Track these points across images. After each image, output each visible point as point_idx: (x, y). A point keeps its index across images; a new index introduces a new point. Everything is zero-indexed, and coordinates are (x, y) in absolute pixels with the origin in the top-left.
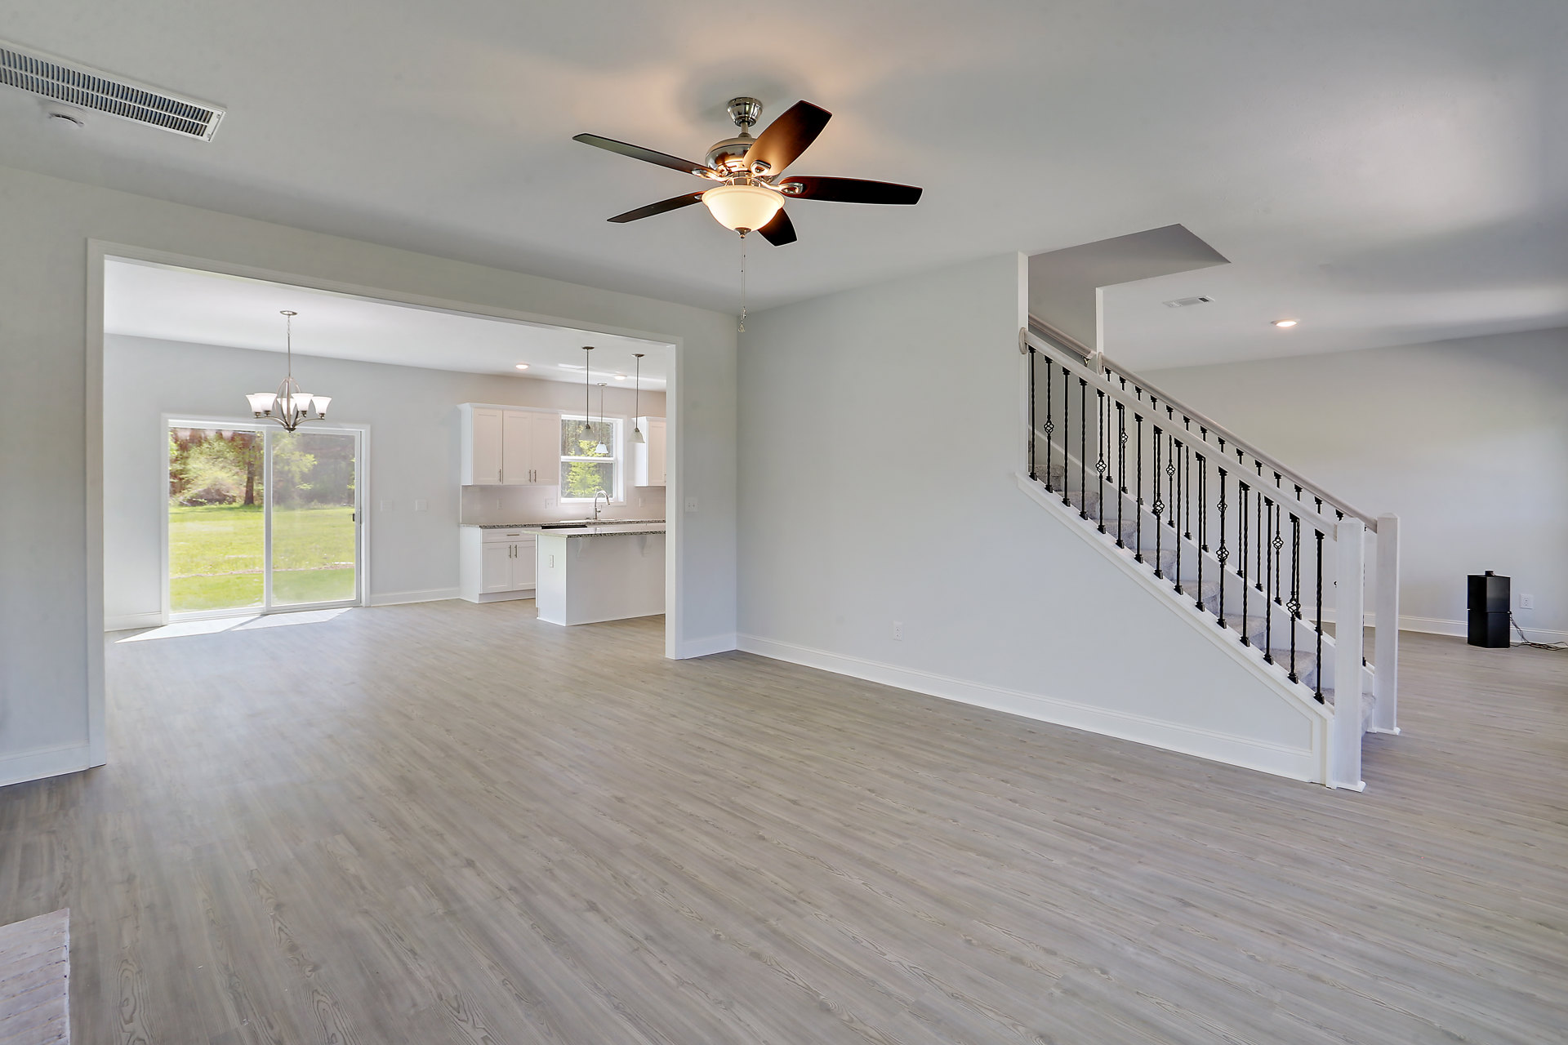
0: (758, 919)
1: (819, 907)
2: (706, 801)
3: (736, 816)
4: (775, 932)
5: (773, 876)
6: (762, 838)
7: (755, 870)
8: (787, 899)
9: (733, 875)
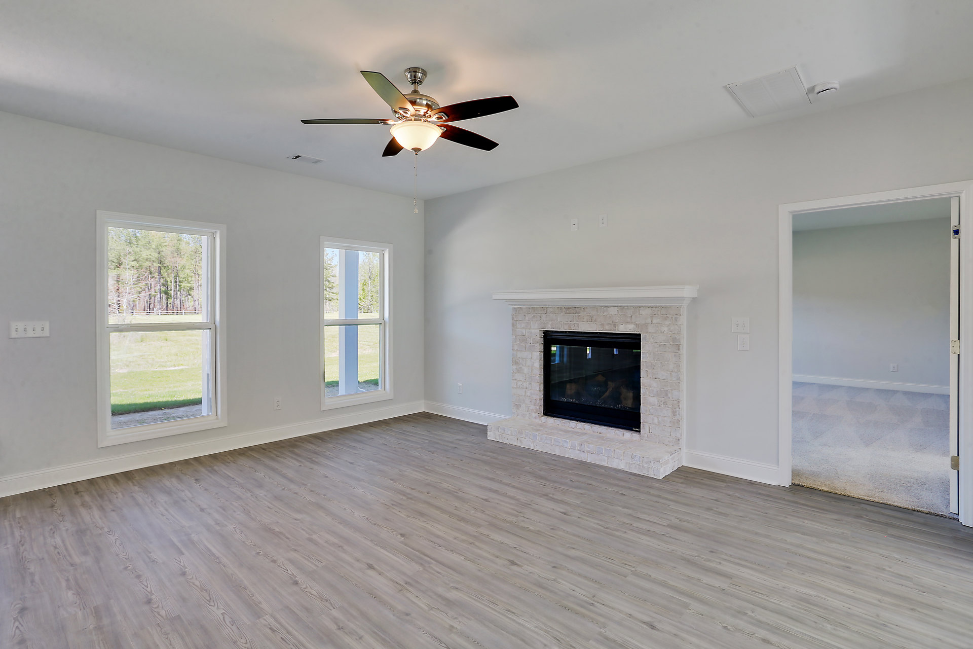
0: (411, 499)
1: (382, 503)
2: (443, 564)
3: (418, 551)
4: (404, 495)
5: (401, 515)
6: (402, 535)
7: (409, 517)
8: (396, 506)
9: (422, 514)
